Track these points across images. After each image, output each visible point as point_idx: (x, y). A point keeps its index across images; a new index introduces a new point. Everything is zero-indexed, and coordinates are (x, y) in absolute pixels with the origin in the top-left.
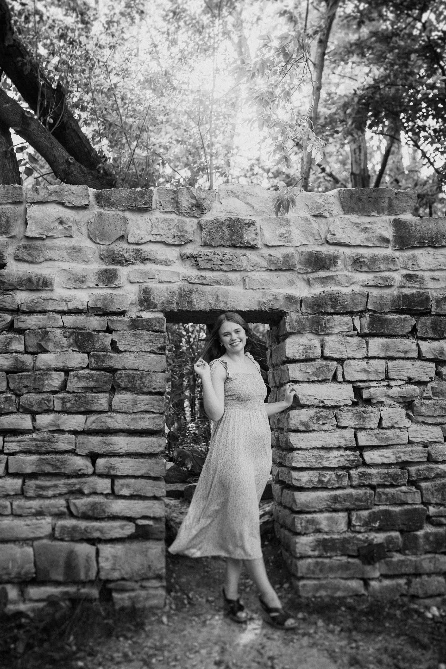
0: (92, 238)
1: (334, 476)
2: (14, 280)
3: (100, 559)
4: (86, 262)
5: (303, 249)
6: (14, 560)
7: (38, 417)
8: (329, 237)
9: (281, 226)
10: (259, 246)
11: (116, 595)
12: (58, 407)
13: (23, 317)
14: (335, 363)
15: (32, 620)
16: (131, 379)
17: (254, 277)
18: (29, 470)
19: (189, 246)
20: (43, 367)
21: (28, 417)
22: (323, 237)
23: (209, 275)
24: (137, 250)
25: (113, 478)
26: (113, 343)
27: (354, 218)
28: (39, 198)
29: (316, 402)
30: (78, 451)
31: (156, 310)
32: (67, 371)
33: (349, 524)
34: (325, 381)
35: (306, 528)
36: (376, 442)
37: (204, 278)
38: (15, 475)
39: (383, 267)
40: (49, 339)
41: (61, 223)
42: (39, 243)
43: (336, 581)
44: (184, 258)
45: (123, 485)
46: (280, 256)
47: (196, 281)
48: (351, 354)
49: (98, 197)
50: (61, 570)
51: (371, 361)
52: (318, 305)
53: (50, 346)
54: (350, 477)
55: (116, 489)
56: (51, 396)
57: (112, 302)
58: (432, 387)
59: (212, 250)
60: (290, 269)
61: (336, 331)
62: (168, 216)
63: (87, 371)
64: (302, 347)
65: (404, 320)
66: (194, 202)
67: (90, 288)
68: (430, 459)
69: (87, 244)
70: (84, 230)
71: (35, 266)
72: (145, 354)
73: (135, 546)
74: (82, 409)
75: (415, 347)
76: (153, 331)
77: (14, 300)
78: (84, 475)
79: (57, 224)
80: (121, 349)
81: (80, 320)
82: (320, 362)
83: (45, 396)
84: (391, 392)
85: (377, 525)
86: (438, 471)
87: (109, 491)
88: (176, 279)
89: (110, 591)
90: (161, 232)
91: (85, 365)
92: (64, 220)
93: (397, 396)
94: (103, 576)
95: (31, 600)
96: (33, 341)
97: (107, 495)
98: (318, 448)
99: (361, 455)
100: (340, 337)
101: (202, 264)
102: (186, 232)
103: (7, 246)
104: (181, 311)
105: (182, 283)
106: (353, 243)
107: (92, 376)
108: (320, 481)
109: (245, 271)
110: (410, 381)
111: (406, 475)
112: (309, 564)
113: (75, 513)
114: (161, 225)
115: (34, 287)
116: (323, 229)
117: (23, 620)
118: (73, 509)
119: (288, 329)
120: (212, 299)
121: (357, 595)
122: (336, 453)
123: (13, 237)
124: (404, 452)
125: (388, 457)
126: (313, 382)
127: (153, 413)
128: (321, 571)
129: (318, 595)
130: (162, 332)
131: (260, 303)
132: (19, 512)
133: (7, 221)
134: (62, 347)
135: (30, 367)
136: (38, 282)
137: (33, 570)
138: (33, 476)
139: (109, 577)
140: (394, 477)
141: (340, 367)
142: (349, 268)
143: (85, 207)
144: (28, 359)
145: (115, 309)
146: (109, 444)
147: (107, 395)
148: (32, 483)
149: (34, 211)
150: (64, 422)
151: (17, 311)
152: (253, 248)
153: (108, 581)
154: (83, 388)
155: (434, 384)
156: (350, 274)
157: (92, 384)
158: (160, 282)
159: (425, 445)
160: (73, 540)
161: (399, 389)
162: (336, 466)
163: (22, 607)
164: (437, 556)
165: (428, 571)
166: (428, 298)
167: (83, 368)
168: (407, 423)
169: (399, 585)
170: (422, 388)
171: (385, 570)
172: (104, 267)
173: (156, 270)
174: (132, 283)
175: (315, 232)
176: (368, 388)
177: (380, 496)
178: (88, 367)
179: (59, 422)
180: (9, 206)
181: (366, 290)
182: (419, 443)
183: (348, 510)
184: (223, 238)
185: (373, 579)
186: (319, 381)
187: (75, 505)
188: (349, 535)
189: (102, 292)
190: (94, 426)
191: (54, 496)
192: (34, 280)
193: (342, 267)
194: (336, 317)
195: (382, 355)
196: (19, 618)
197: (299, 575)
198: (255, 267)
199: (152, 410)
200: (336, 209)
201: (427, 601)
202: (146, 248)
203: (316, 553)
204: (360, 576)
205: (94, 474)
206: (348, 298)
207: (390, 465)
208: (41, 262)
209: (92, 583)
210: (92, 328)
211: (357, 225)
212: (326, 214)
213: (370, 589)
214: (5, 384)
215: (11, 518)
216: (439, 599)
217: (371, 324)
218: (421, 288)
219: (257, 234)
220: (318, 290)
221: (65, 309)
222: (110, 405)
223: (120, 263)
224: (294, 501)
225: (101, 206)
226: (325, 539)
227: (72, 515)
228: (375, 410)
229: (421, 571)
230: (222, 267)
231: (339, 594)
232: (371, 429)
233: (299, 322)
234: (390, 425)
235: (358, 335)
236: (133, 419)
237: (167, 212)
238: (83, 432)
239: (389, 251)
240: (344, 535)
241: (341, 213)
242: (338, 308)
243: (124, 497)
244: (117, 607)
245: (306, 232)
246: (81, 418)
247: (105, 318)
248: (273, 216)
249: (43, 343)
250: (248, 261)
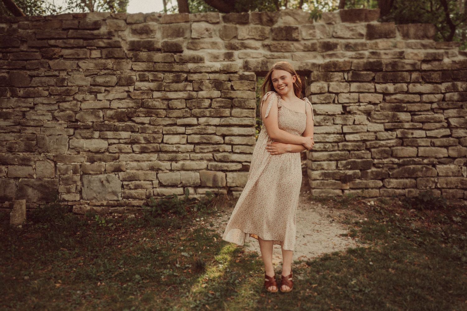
0: (222, 37)
1: (331, 146)
2: (187, 58)
3: (227, 178)
4: (219, 49)
5: (321, 40)
6: (192, 178)
7: (199, 119)
8: (334, 34)
9: (311, 29)
10: (300, 39)
11: (234, 193)
12: (208, 114)
13: (192, 75)
14: (334, 95)
15: (200, 201)
16: (240, 102)
17: (297, 55)
18: (196, 141)
19: (266, 40)
20: (201, 97)
21: (195, 119)
22: (331, 34)
23: (276, 54)
24: (242, 43)
25: (232, 145)
26: (232, 86)
27: (347, 24)
28: (197, 19)
29: (324, 113)
30: (217, 133)
31: (251, 71)
32: (211, 99)
33: (337, 167)
34: (329, 103)
35: (317, 168)
36: (351, 131)
37: (273, 55)
38: (191, 143)
39: (360, 48)
40: (203, 85)
41: (207, 31)
42: (197, 41)
43: (329, 190)
44: (264, 46)
45: (236, 148)
46: (310, 44)
47: (270, 57)
48: (342, 90)
49: (224, 18)
50: (211, 182)
51: (351, 94)
52: (327, 68)
53: (204, 88)
54: (338, 146)
55: (233, 149)
56: (205, 110)
57: (231, 67)
58: (380, 106)
59: (277, 42)
60: (315, 50)
61: (335, 80)
62: (257, 26)
63: (220, 99)
64: (318, 88)
65: (369, 74)
66: (268, 18)
67: (221, 61)
68: (377, 139)
69: (219, 40)
70: (218, 33)
71: (196, 51)
72: (246, 91)
73: (242, 173)
74: (218, 116)
75: (373, 87)
76: (249, 81)
77: (187, 67)
78: (220, 144)
79: (205, 31)
80: (235, 89)
81: (217, 76)
82: (327, 94)
83: (202, 110)
84: (360, 108)
85: (349, 167)
86: (380, 144)
87: (231, 151)
88: (260, 56)
89: (232, 191)
90: (253, 34)
91: (219, 96)
92: (209, 29)
93: (363, 110)
94: (228, 185)
95: (199, 194)
96: (196, 86)
97: (230, 152)
98: (324, 133)
99: (344, 137)
100: (337, 83)
101: (273, 49)
102: (265, 33)
103: (183, 42)
104: (262, 71)
105: (263, 58)
106: (346, 36)
107: (222, 101)
108: (324, 148)
109: (293, 52)
110: (370, 103)
111: (365, 145)
112: (318, 183)
113: (216, 159)
114: (253, 30)
115: (196, 61)
116: (332, 29)
118: (215, 158)
119: (312, 79)
121: (338, 196)
122: (332, 136)
123: (186, 38)
124: (365, 136)
125: (357, 138)
126: (323, 103)
127: (250, 117)
128: (323, 185)
129: (321, 195)
130: (254, 81)
131: (300, 67)
132: (193, 158)
133: (183, 31)
134: (209, 88)
135: (196, 97)
136: (198, 59)
137: (200, 182)
138: (198, 144)
139: (231, 185)
140: (359, 146)
141: (336, 96)
142: (343, 49)
143: (218, 23)
144: (194, 94)
145: (232, 70)
146: (230, 131)
147: (229, 109)
148: (198, 147)
149: (195, 25)
150: (210, 121)
151: (189, 72)
152: (297, 40)
153: (231, 187)
154: (219, 106)
155: (381, 105)
156: (343, 52)
157: (222, 105)
158: (253, 58)
159: (375, 132)
160: (216, 170)
161: (364, 107)
162: (332, 141)
163: (196, 196)
164: (376, 181)
165: (371, 187)
166: (381, 64)
167: (218, 98)
168: (367, 122)
169: (358, 192)
170: (376, 106)
171: (352, 186)
172: (227, 51)
173: (251, 52)
174: (240, 58)
175: (327, 32)
176: (349, 106)
177: (352, 154)
178: (220, 97)
179: (208, 121)
180: (183, 23)
181: (351, 60)
182: (372, 132)
183: (337, 161)
184: (282, 36)
185: (346, 190)
186: (326, 103)
187: (216, 156)
189: (226, 63)
190: (224, 123)
191: (207, 152)
192: (196, 58)
193: (340, 49)
194: (336, 73)
195: (357, 91)
196: (195, 200)
197: (313, 187)
200: (338, 20)
201: (370, 199)
202: (246, 42)
203: (321, 178)
204: (340, 188)
205: (224, 143)
206: (342, 64)
207: (357, 141)
208: (199, 50)
209: (224, 188)
210: (222, 79)
211: (348, 28)
212: (333, 23)
213: (345, 193)
214: (185, 104)
215: (190, 161)
216: (375, 199)
217: (352, 76)
218: (379, 58)
219: (298, 34)
220: (328, 60)
221: (210, 71)
222: (231, 114)
223: (234, 49)
224: (312, 156)
225: (225, 22)
226: (325, 172)
227: (215, 160)
228: (352, 116)
229: (368, 187)
230: (282, 50)
231: (330, 195)
232: (350, 125)
233: (318, 76)
234: (358, 123)
235: (346, 81)
236: (241, 120)
237: (256, 24)
238: (219, 126)
239: (363, 41)
240: (335, 171)
241: (341, 22)
242: (337, 69)
243: (237, 153)
244: (234, 197)
245: (323, 32)
246: (218, 119)
247: (228, 75)
248: (307, 25)
249: (200, 86)
250: (294, 47)
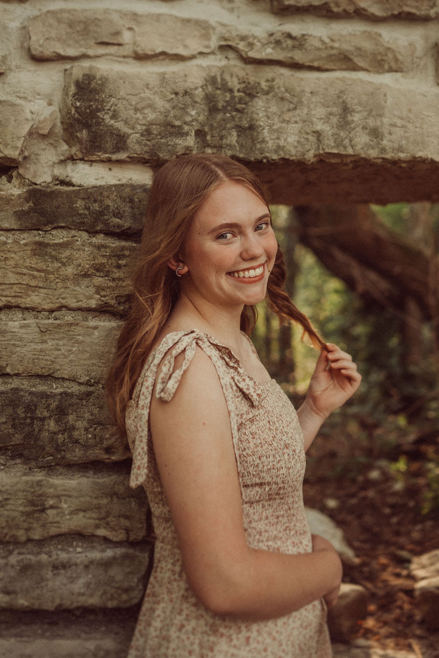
16: (24, 412)
23: (316, 30)
31: (122, 156)
37: (299, 43)
47: (269, 52)
72: (79, 316)
76: (108, 234)
105: (217, 62)
120: (327, 119)
127: (105, 542)
158: (138, 58)
173: (123, 14)
174: (38, 60)
199: (101, 532)
236: (26, 568)
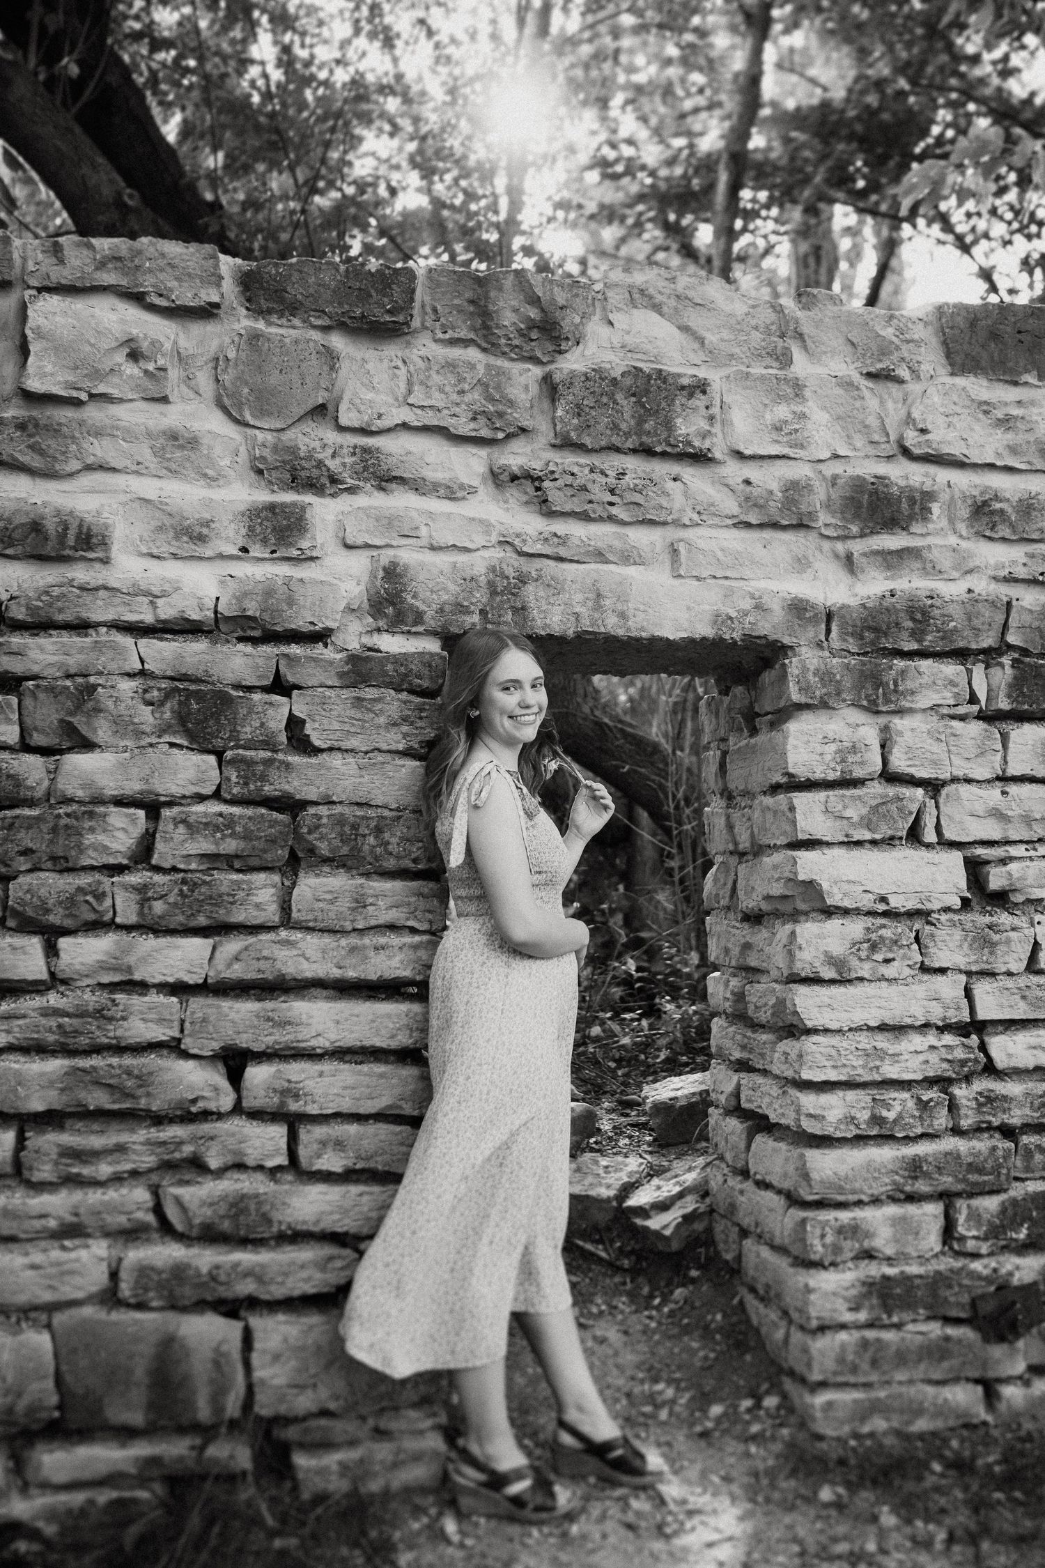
0: (228, 405)
1: (911, 1104)
3: (255, 1358)
4: (211, 481)
5: (838, 469)
7: (64, 943)
8: (911, 438)
9: (780, 398)
10: (718, 454)
11: (302, 1460)
12: (127, 911)
13: (16, 640)
14: (920, 792)
15: (47, 1543)
16: (349, 830)
17: (701, 544)
18: (37, 1105)
19: (518, 445)
20: (80, 793)
21: (34, 944)
22: (893, 436)
23: (577, 530)
24: (366, 450)
25: (294, 1122)
26: (294, 724)
27: (978, 387)
28: (63, 275)
29: (867, 902)
30: (188, 1043)
31: (420, 629)
32: (153, 808)
33: (948, 1232)
34: (889, 842)
35: (837, 1249)
36: (1021, 1011)
37: (563, 540)
40: (98, 710)
41: (134, 356)
42: (63, 414)
43: (912, 1391)
44: (502, 479)
45: (323, 1143)
46: (775, 486)
47: (539, 548)
48: (960, 768)
49: (247, 282)
50: (139, 1395)
51: (1013, 789)
52: (876, 630)
53: (102, 731)
54: (953, 1107)
55: (303, 1153)
56: (106, 881)
57: (291, 602)
59: (583, 460)
60: (801, 525)
61: (924, 701)
62: (456, 353)
63: (215, 807)
64: (833, 747)
66: (533, 313)
67: (222, 557)
69: (213, 424)
70: (204, 380)
71: (52, 485)
72: (388, 757)
74: (202, 920)
76: (411, 692)
78: (206, 1115)
79: (120, 357)
80: (317, 743)
81: (194, 652)
82: (877, 789)
83: (85, 880)
85: (1022, 1234)
87: (282, 1160)
88: (480, 540)
89: (285, 1449)
90: (437, 400)
91: (209, 789)
92: (145, 345)
94: (265, 1406)
95: (47, 1486)
96: (46, 715)
97: (274, 1172)
98: (870, 1029)
99: (983, 1047)
100: (933, 721)
101: (558, 499)
102: (511, 403)
105: (496, 554)
106: (975, 458)
107: (230, 822)
108: (876, 1120)
109: (678, 524)
112: (843, 1347)
113: (179, 1227)
114: (437, 379)
115: (49, 549)
116: (894, 413)
117: (22, 1546)
118: (172, 1213)
119: (796, 697)
120: (584, 604)
121: (966, 1426)
122: (918, 1041)
126: (859, 843)
127: (413, 931)
128: (874, 1363)
129: (866, 1429)
131: (720, 619)
132: (8, 1228)
134: (139, 734)
135: (39, 793)
136: (62, 536)
137: (54, 1399)
138: (51, 1119)
139: (282, 1409)
141: (930, 802)
142: (962, 528)
143: (208, 312)
144: (31, 768)
145: (300, 622)
146: (283, 1024)
147: (276, 878)
148: (48, 1141)
149: (49, 313)
150: (143, 960)
152: (700, 458)
153: (279, 1420)
154: (203, 856)
156: (964, 544)
157: (230, 846)
158: (433, 548)
160: (175, 1306)
162: (919, 1077)
163: (18, 1507)
167: (201, 798)
171: (1038, 1356)
172: (264, 496)
173: (421, 512)
174: (349, 547)
175: (873, 421)
176: (1004, 861)
177: (1028, 1154)
178: (217, 795)
179: (131, 960)
181: (1005, 591)
183: (948, 1197)
184: (615, 427)
185: (1008, 1380)
186: (874, 842)
187: (178, 1201)
188: (948, 1263)
189: (261, 571)
190: (237, 972)
191: (117, 1179)
192: (51, 526)
193: (944, 523)
194: (925, 664)
195: (1041, 771)
197: (816, 1376)
198: (704, 513)
199: (410, 923)
200: (931, 360)
202: (393, 446)
203: (862, 1316)
204: (977, 1375)
205: (238, 1109)
206: (956, 611)
208: (71, 475)
209: (230, 1427)
210: (230, 677)
211: (985, 408)
212: (903, 372)
213: (1002, 1407)
217: (1016, 686)
219: (711, 418)
220: (875, 585)
221: (148, 618)
222: (285, 907)
223: (313, 486)
224: (806, 1176)
225: (256, 311)
226: (886, 1278)
227: (166, 1229)
228: (1022, 922)
230: (614, 511)
231: (921, 1425)
232: (1009, 974)
233: (826, 676)
235: (981, 716)
236: (353, 950)
237: (453, 342)
238: (205, 988)
240: (934, 1266)
241: (943, 371)
242: (929, 640)
243: (327, 1177)
244: (306, 1496)
245: (845, 420)
246: (197, 947)
247: (268, 649)
248: (757, 370)
249: (78, 721)
250: (686, 495)
